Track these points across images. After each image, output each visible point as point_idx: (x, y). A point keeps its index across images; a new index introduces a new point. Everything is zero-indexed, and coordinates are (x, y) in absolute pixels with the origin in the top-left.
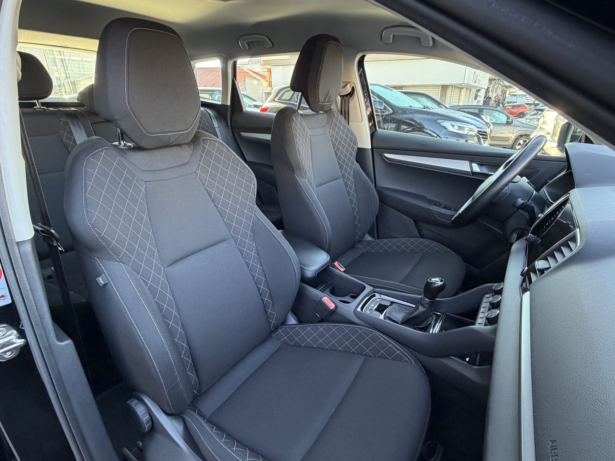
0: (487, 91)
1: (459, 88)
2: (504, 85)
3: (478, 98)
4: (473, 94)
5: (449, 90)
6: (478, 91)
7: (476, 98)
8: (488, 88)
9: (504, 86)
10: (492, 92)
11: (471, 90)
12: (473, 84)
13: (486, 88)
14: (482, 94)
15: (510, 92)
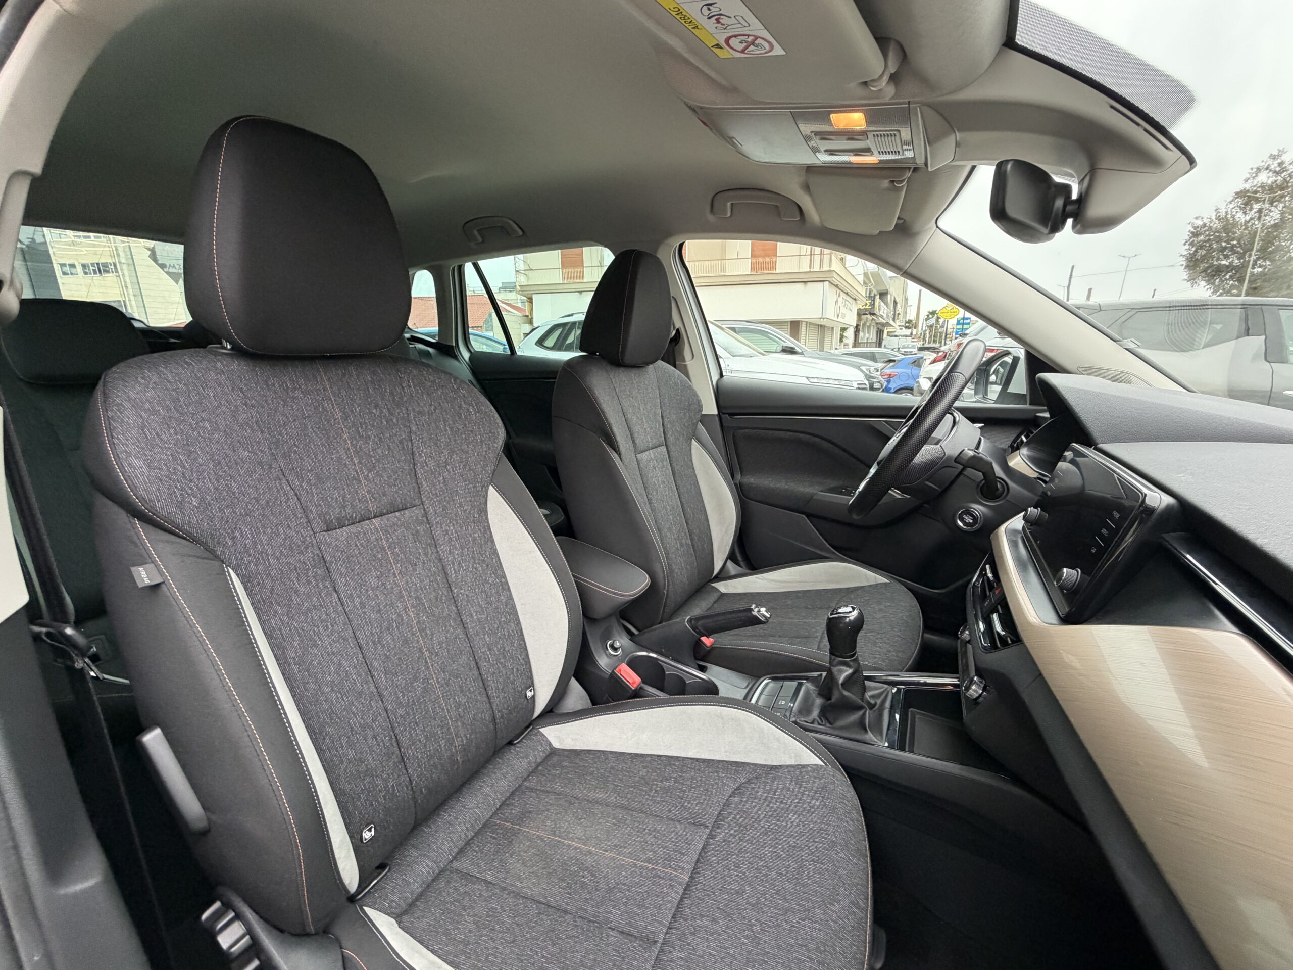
0: (857, 330)
1: (816, 325)
2: (878, 321)
3: (844, 340)
4: (837, 333)
5: (803, 328)
6: (844, 330)
7: (841, 340)
8: (857, 326)
9: (880, 324)
10: (863, 331)
11: (833, 328)
12: (835, 319)
13: (855, 325)
14: (850, 334)
15: (888, 332)
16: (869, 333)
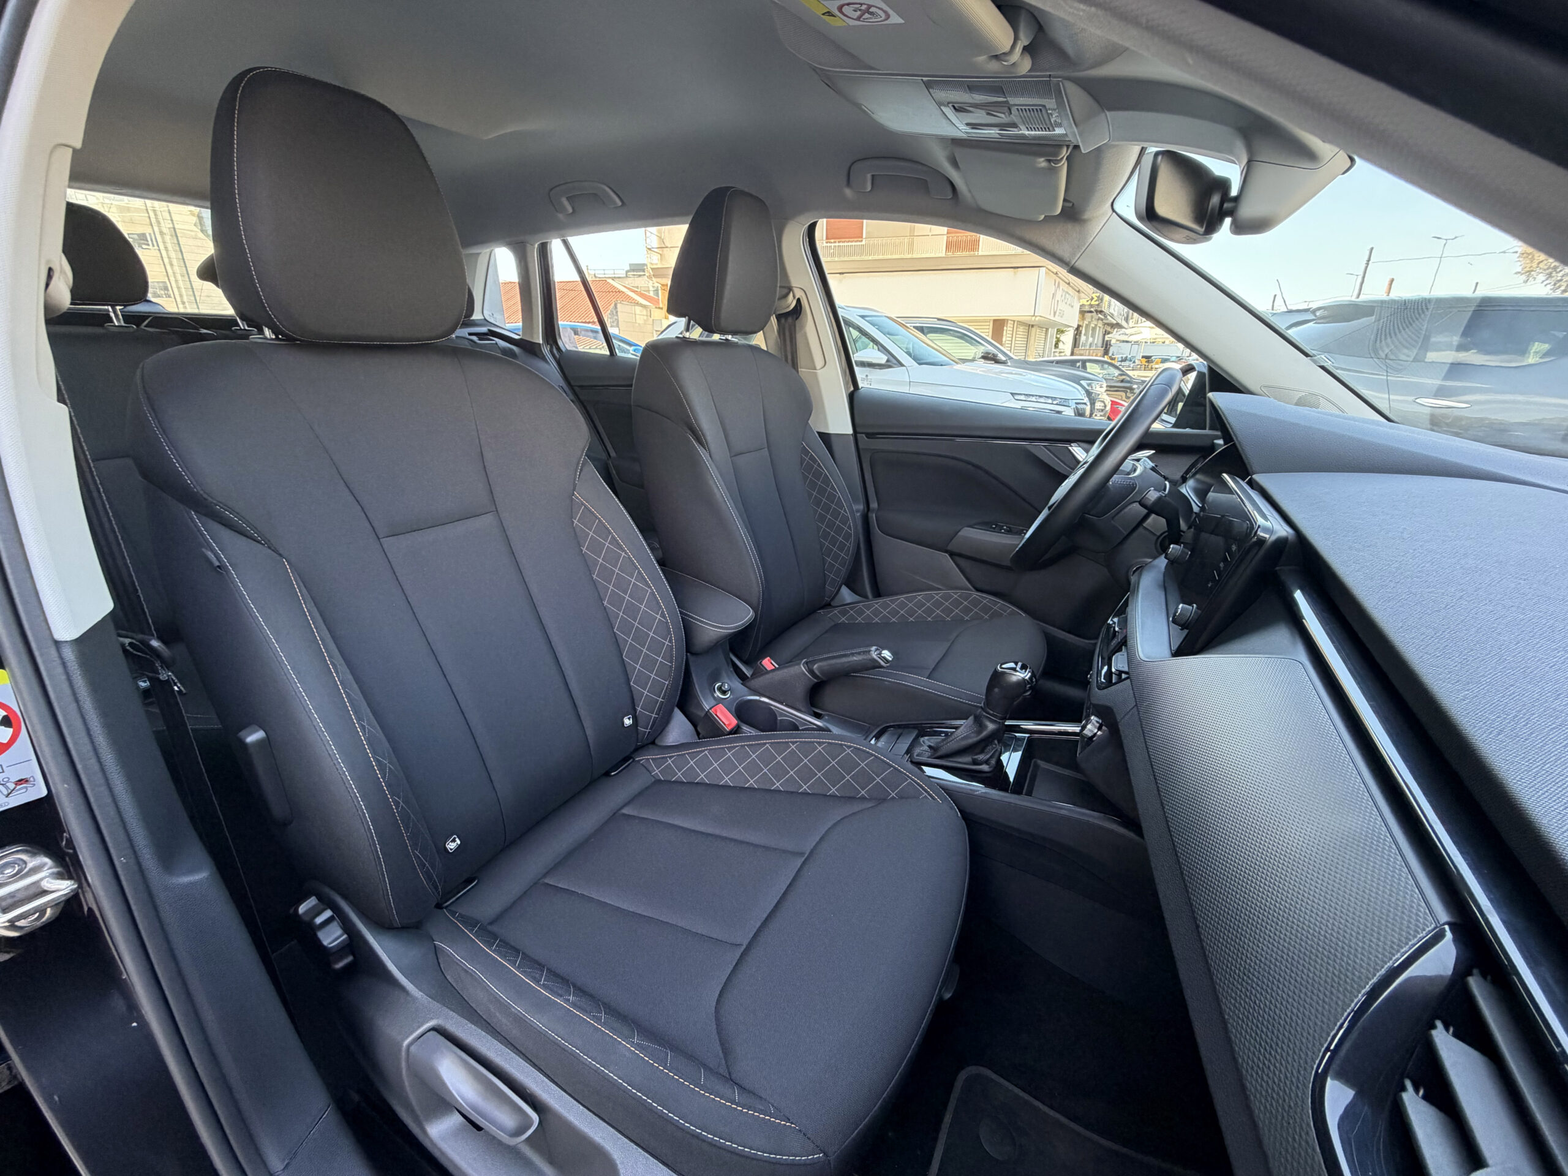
16: (1092, 337)
